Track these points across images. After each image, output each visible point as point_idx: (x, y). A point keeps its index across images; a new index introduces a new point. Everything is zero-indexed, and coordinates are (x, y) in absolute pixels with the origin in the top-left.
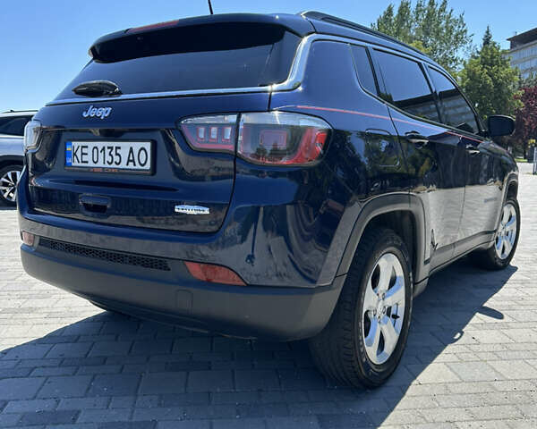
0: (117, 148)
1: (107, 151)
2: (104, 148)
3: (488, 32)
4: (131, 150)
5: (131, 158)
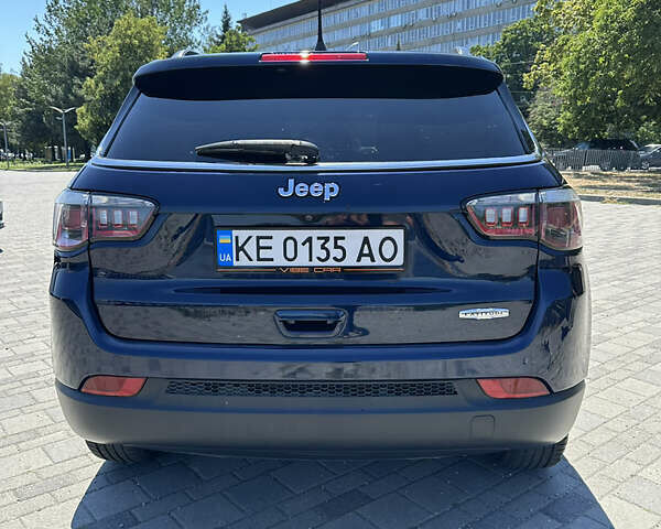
0: (336, 239)
1: (317, 244)
2: (309, 240)
3: (226, 12)
4: (366, 241)
5: (366, 251)
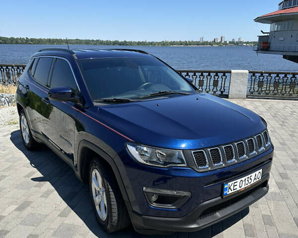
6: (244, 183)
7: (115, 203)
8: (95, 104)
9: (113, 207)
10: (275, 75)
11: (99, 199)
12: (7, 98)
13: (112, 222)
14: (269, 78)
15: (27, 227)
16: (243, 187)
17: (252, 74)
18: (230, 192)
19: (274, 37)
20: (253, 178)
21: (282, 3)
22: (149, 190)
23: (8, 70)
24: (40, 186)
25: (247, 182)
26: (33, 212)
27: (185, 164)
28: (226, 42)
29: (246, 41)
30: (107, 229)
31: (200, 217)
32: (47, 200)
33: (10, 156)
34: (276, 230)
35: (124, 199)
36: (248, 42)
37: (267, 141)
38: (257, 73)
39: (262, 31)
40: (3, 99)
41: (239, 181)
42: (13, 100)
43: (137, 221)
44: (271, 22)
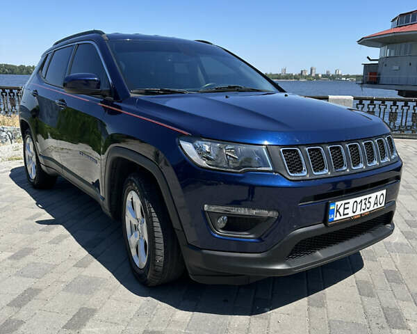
6: (359, 206)
7: (161, 234)
8: (132, 95)
9: (157, 240)
10: (392, 103)
11: (136, 237)
12: (9, 133)
13: (155, 265)
14: (383, 107)
15: (24, 279)
16: (358, 212)
17: (358, 102)
18: (339, 217)
19: (386, 65)
20: (372, 200)
21: (396, 18)
22: (213, 209)
23: (12, 94)
24: (48, 231)
25: (364, 207)
26: (36, 261)
27: (269, 166)
28: (317, 75)
29: (346, 74)
30: (147, 280)
31: (291, 254)
32: (59, 247)
33: (8, 195)
34: (406, 288)
35: (174, 226)
36: (348, 75)
37: (392, 151)
38: (366, 99)
39: (368, 58)
40: (4, 134)
41: (352, 201)
42: (18, 136)
43: (193, 262)
44: (380, 44)
